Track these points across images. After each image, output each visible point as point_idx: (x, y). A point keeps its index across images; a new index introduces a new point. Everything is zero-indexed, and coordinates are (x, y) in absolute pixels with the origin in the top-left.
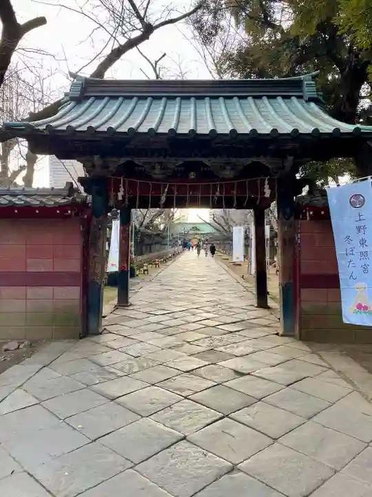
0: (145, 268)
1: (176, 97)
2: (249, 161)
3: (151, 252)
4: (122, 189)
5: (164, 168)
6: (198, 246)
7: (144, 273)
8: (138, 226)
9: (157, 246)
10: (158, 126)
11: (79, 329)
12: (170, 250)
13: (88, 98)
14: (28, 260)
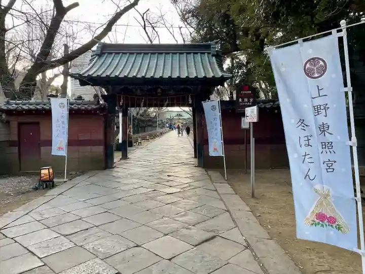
0: (139, 141)
1: (149, 53)
2: (183, 87)
3: (144, 132)
4: (122, 100)
5: (142, 90)
6: (178, 128)
7: (139, 145)
8: (135, 115)
9: (150, 128)
10: (137, 74)
11: (104, 166)
12: (159, 130)
13: (105, 53)
14: (79, 134)
